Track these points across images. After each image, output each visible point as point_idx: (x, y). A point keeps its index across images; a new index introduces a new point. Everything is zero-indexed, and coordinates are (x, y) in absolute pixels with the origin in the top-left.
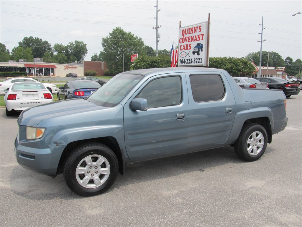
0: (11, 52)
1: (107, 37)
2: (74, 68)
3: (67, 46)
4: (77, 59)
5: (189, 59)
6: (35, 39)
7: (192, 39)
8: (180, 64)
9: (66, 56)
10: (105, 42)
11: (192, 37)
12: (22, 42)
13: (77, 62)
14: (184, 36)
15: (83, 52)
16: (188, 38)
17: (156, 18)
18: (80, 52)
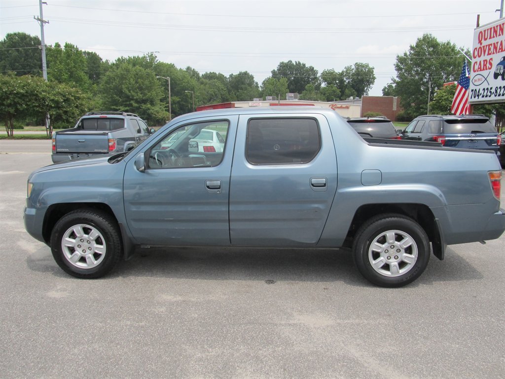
0: (261, 86)
1: (405, 54)
2: (344, 108)
3: (342, 74)
4: (356, 93)
5: (487, 89)
6: (295, 64)
7: (495, 48)
8: (471, 98)
9: (340, 88)
10: (402, 63)
11: (494, 44)
12: (276, 70)
13: (354, 99)
14: (481, 44)
15: (368, 81)
16: (488, 47)
17: (499, 10)
18: (362, 81)
